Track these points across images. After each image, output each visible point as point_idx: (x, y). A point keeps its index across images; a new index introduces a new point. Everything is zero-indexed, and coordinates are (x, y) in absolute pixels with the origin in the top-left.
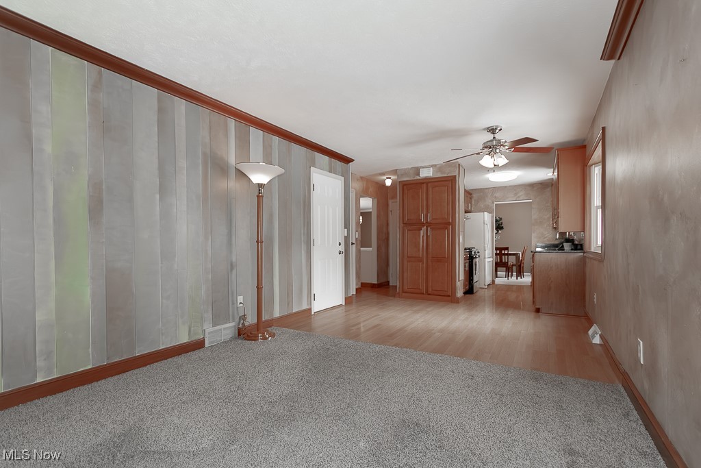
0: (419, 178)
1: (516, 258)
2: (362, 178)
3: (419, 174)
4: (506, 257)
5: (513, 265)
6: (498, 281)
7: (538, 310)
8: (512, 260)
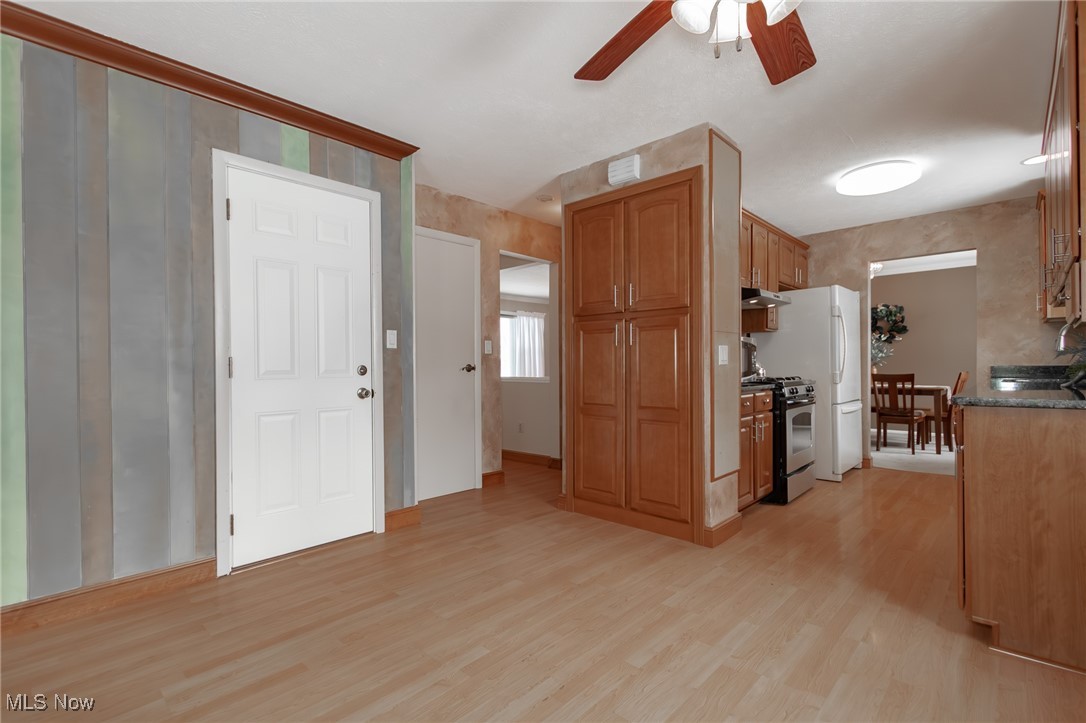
0: (608, 189)
1: (936, 402)
2: (506, 214)
3: (606, 181)
4: (908, 397)
5: (928, 418)
6: (882, 457)
7: (984, 633)
8: (924, 405)
